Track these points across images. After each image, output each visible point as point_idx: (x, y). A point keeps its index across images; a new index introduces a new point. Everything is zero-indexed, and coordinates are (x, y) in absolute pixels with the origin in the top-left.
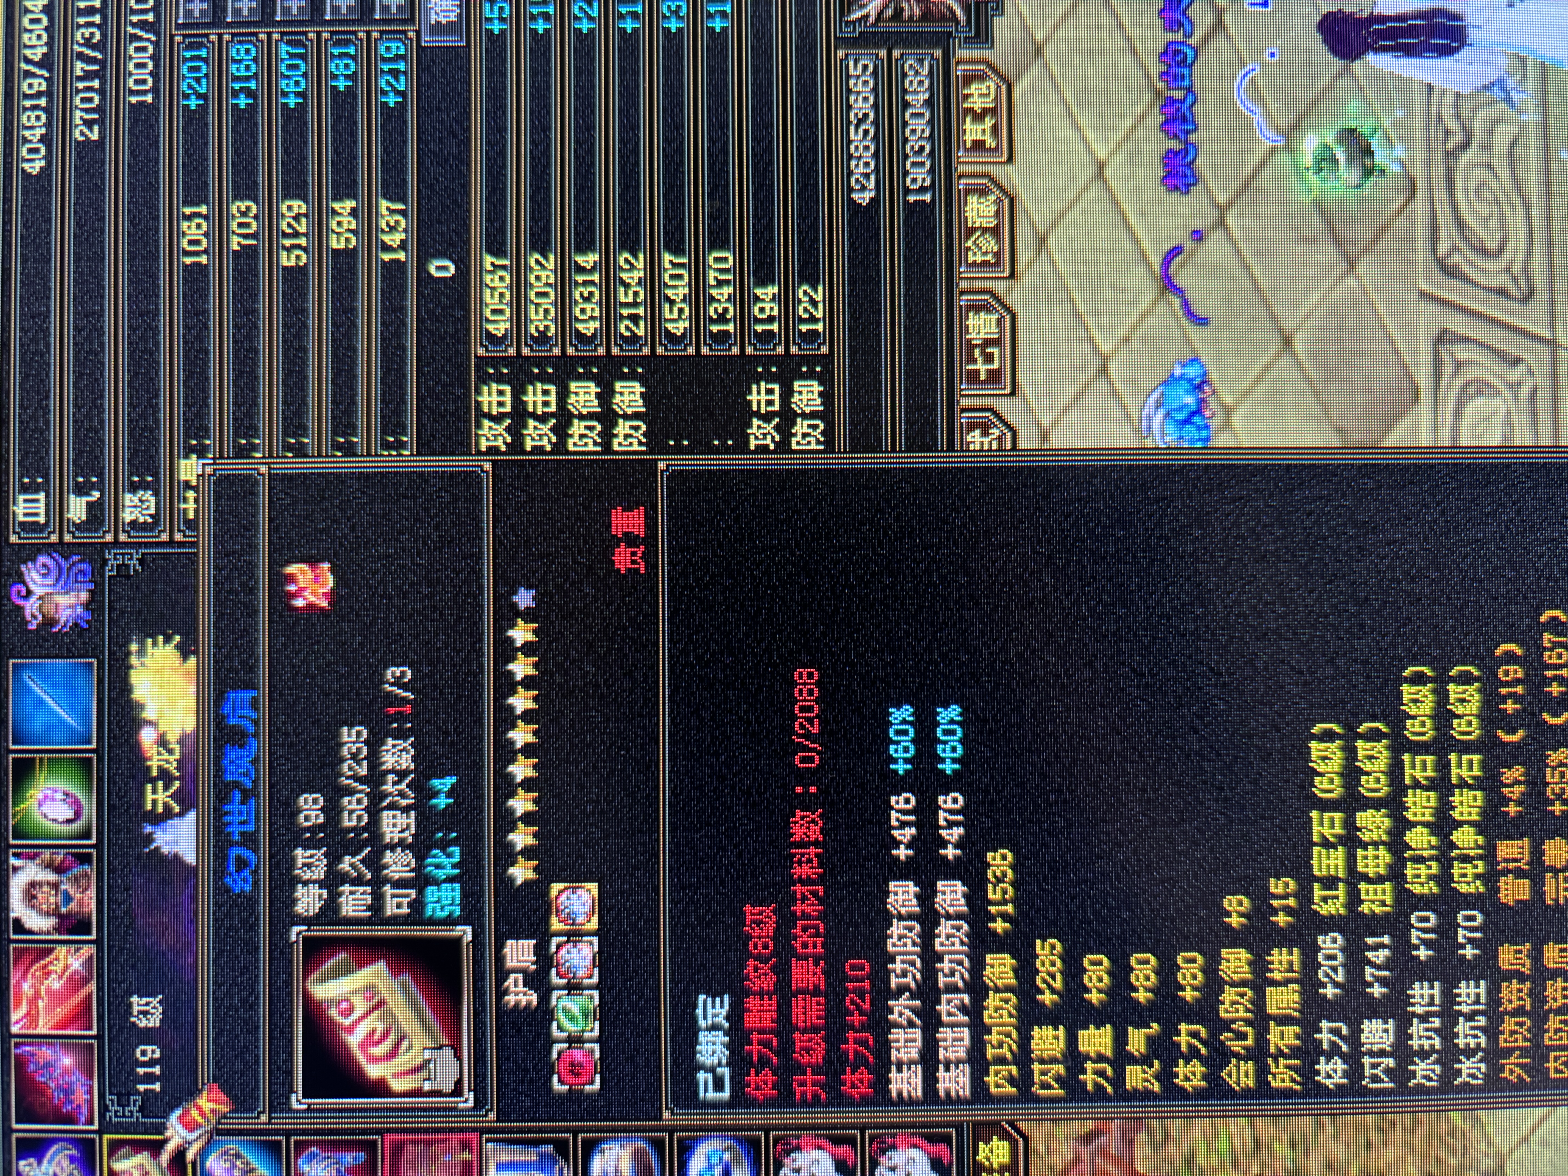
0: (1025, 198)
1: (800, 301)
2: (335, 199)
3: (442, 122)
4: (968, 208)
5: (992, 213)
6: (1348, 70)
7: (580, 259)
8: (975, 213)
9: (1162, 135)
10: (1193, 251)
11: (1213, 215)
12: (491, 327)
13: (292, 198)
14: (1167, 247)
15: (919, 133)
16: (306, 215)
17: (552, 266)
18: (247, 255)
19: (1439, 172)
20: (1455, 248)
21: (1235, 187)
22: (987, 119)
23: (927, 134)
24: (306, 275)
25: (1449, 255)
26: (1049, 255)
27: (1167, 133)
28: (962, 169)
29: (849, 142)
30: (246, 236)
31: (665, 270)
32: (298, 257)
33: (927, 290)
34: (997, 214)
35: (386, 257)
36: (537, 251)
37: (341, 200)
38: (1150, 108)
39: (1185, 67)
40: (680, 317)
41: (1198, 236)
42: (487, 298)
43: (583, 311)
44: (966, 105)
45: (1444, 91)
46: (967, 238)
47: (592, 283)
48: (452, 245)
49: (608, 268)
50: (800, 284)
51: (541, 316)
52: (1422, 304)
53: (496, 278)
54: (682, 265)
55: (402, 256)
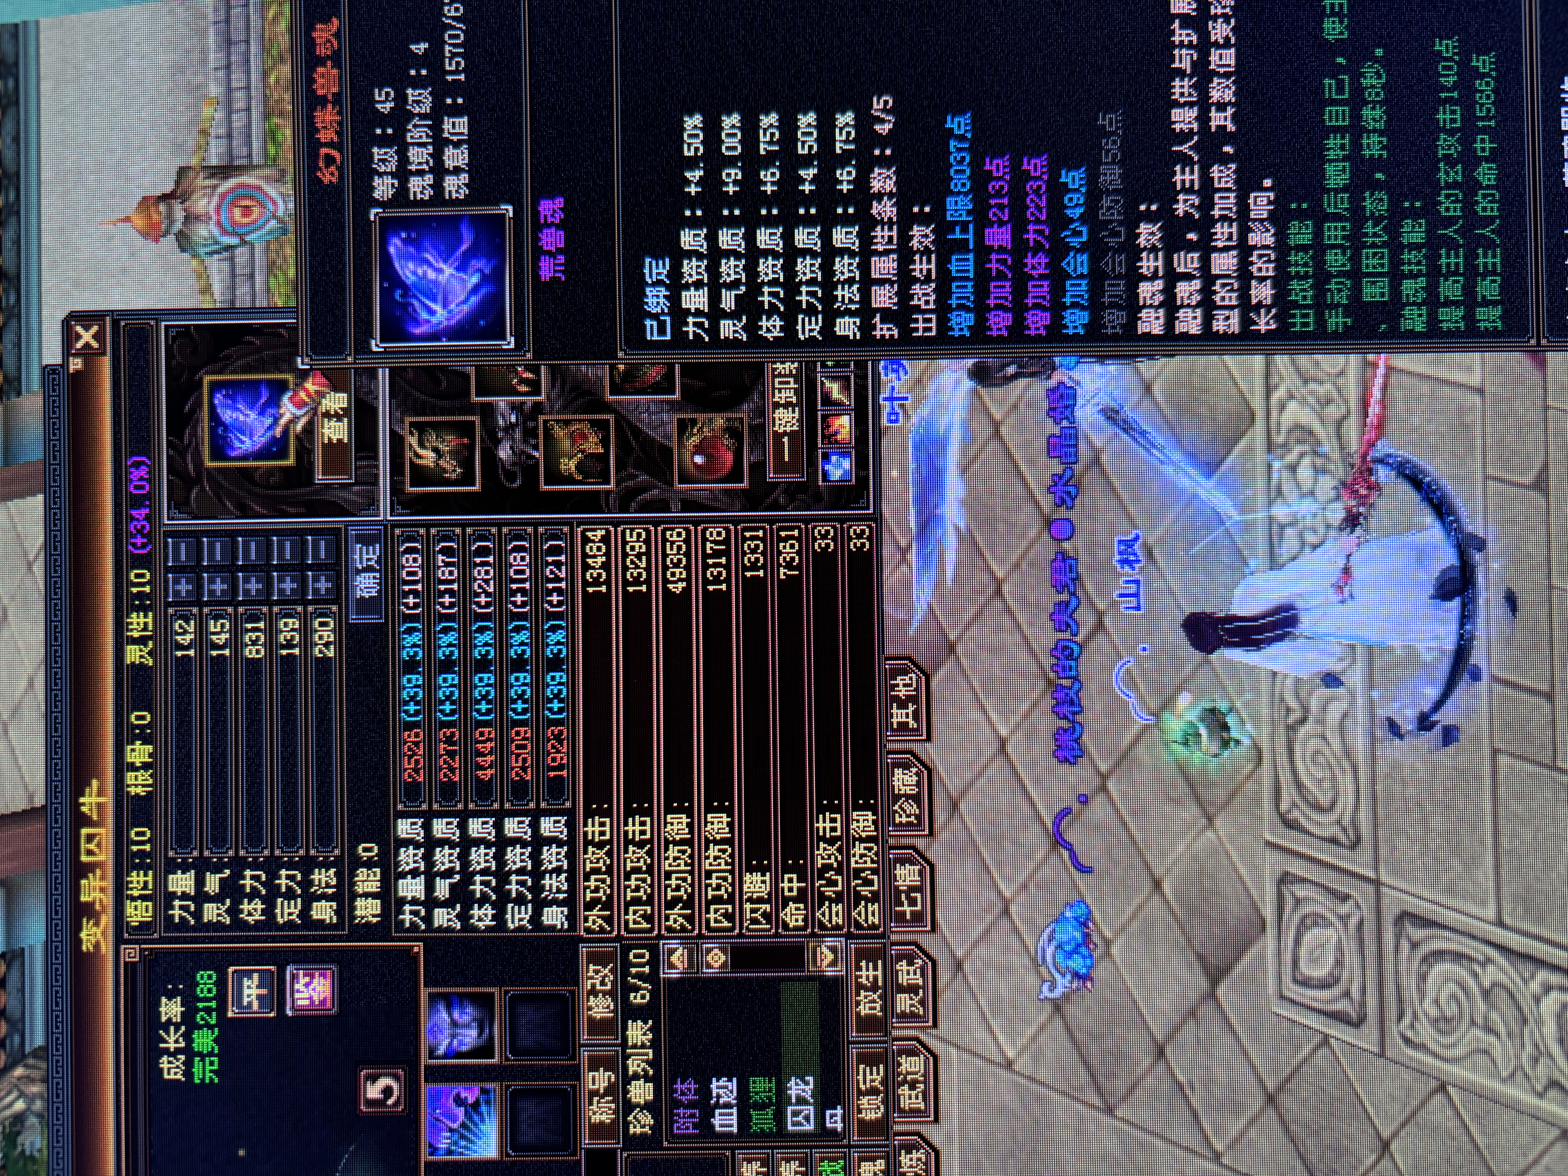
0: (940, 768)
4: (895, 778)
5: (914, 783)
8: (900, 782)
9: (1053, 717)
10: (1080, 813)
11: (1096, 781)
14: (1057, 809)
19: (1281, 743)
20: (1294, 805)
21: (1116, 757)
22: (910, 705)
25: (1289, 811)
26: (961, 816)
27: (1058, 714)
28: (890, 746)
34: (918, 783)
38: (1043, 694)
39: (1072, 659)
41: (1084, 800)
44: (893, 693)
45: (1285, 676)
46: (895, 803)
52: (1269, 852)
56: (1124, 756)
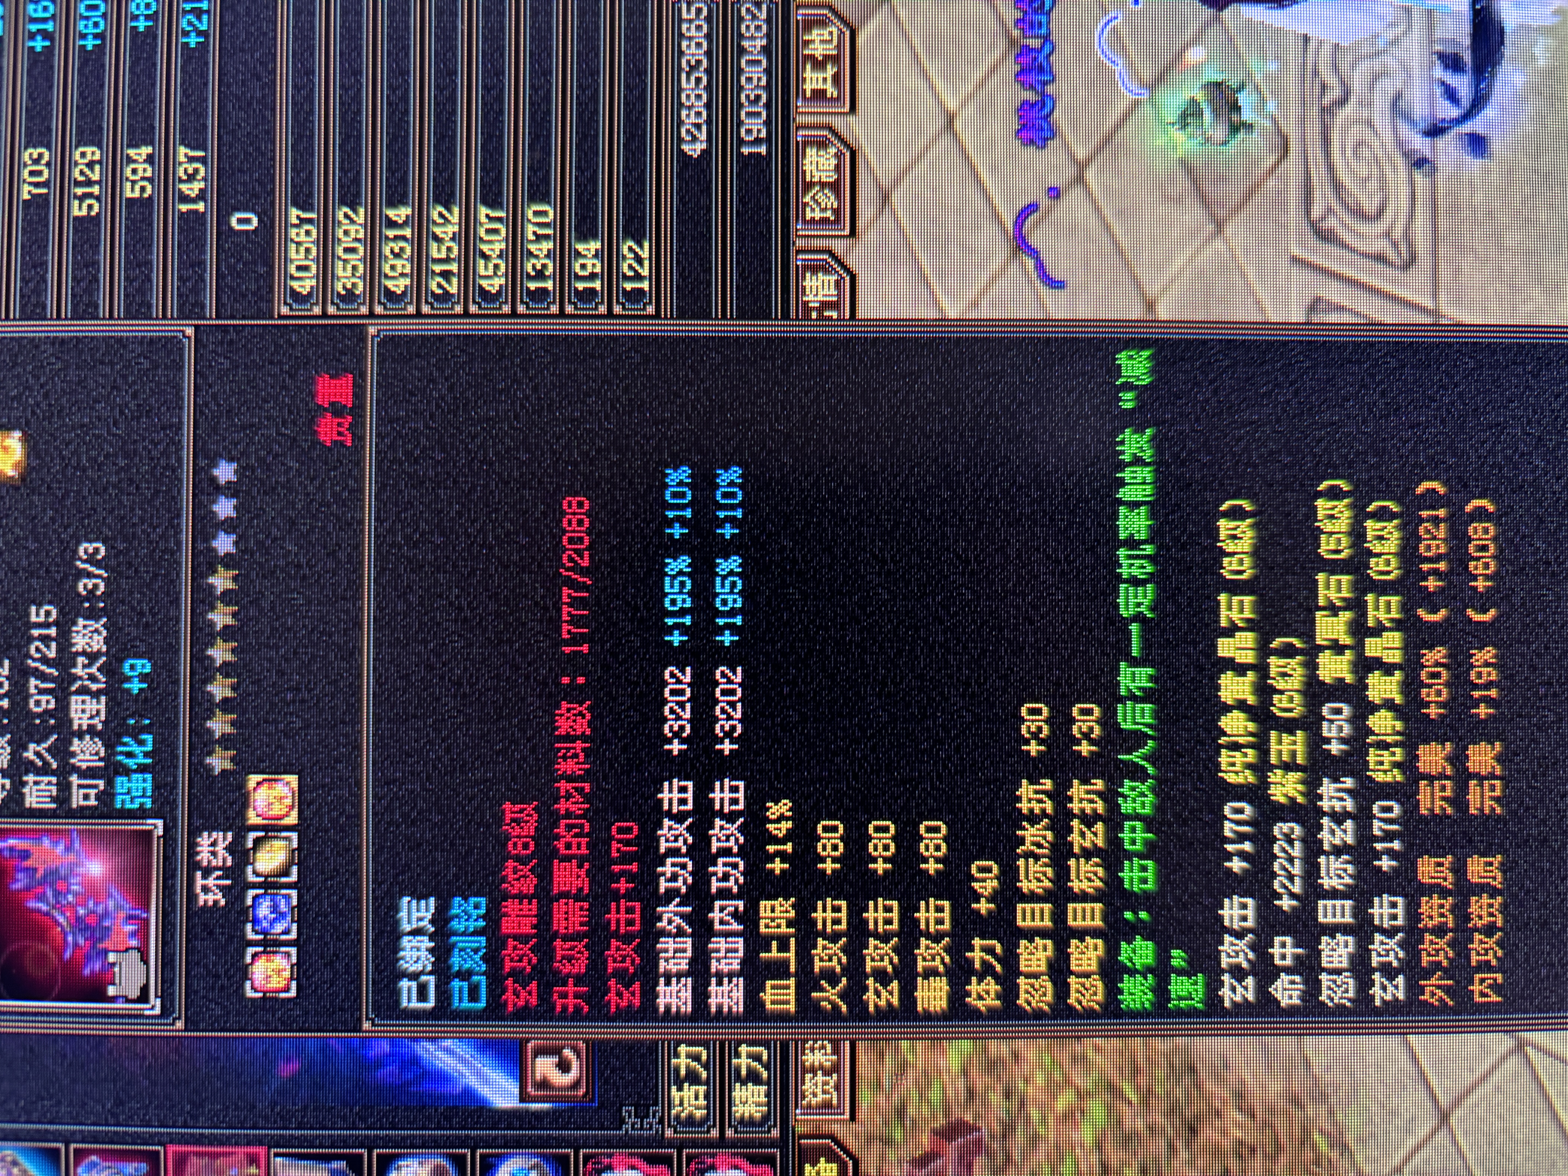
0: (868, 152)
1: (624, 257)
2: (130, 146)
3: (245, 64)
4: (807, 161)
5: (832, 167)
6: (1218, 19)
7: (391, 213)
8: (814, 167)
9: (1018, 86)
10: (1050, 209)
11: (1070, 172)
12: (295, 284)
13: (85, 145)
14: (1020, 205)
15: (755, 81)
16: (100, 162)
17: (361, 220)
18: (38, 204)
19: (1314, 130)
20: (1330, 210)
21: (1095, 141)
22: (829, 67)
23: (763, 82)
24: (98, 224)
25: (1323, 218)
26: (894, 212)
27: (1023, 84)
28: (800, 119)
29: (680, 90)
30: (37, 185)
31: (481, 224)
32: (90, 207)
33: (762, 249)
34: (838, 168)
35: (184, 208)
36: (346, 205)
37: (137, 146)
38: (1004, 57)
39: (1042, 13)
40: (495, 274)
41: (1054, 193)
42: (293, 254)
43: (393, 267)
44: (806, 52)
45: (1321, 43)
46: (805, 194)
47: (403, 238)
48: (256, 196)
49: (420, 222)
50: (625, 239)
51: (349, 273)
52: (1295, 270)
53: (302, 232)
54: (499, 219)
55: (201, 207)
56: (1107, 140)
